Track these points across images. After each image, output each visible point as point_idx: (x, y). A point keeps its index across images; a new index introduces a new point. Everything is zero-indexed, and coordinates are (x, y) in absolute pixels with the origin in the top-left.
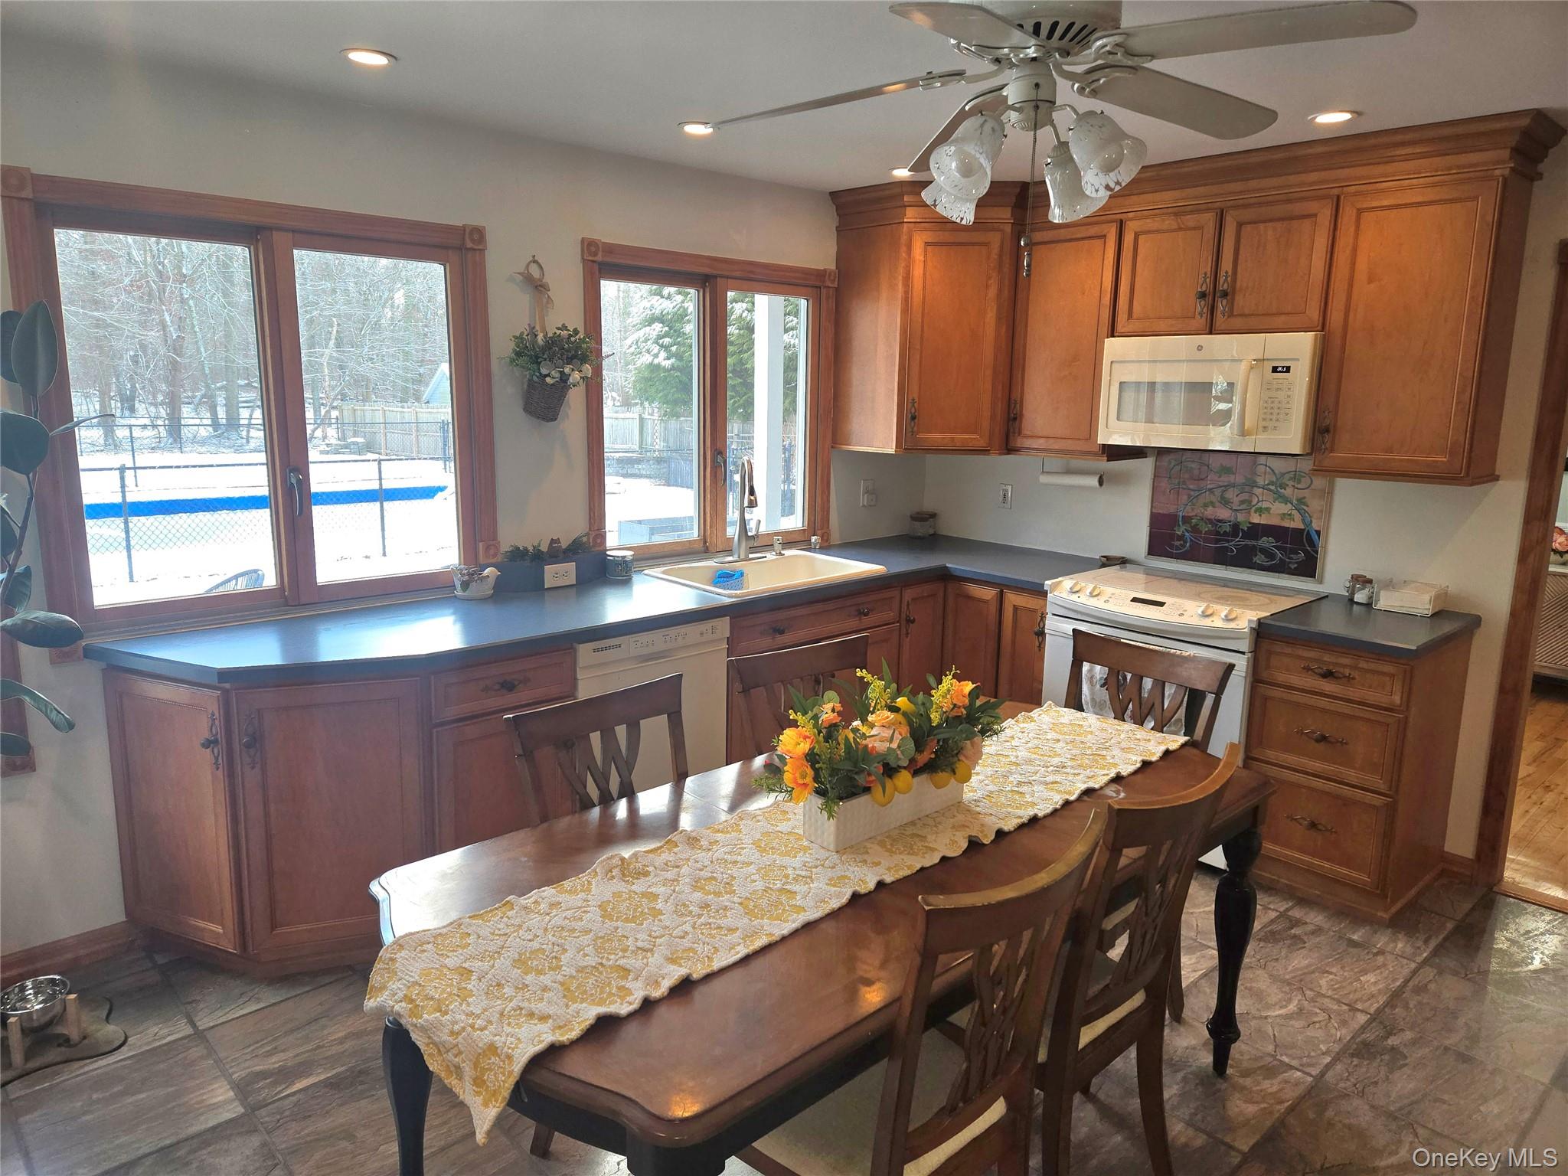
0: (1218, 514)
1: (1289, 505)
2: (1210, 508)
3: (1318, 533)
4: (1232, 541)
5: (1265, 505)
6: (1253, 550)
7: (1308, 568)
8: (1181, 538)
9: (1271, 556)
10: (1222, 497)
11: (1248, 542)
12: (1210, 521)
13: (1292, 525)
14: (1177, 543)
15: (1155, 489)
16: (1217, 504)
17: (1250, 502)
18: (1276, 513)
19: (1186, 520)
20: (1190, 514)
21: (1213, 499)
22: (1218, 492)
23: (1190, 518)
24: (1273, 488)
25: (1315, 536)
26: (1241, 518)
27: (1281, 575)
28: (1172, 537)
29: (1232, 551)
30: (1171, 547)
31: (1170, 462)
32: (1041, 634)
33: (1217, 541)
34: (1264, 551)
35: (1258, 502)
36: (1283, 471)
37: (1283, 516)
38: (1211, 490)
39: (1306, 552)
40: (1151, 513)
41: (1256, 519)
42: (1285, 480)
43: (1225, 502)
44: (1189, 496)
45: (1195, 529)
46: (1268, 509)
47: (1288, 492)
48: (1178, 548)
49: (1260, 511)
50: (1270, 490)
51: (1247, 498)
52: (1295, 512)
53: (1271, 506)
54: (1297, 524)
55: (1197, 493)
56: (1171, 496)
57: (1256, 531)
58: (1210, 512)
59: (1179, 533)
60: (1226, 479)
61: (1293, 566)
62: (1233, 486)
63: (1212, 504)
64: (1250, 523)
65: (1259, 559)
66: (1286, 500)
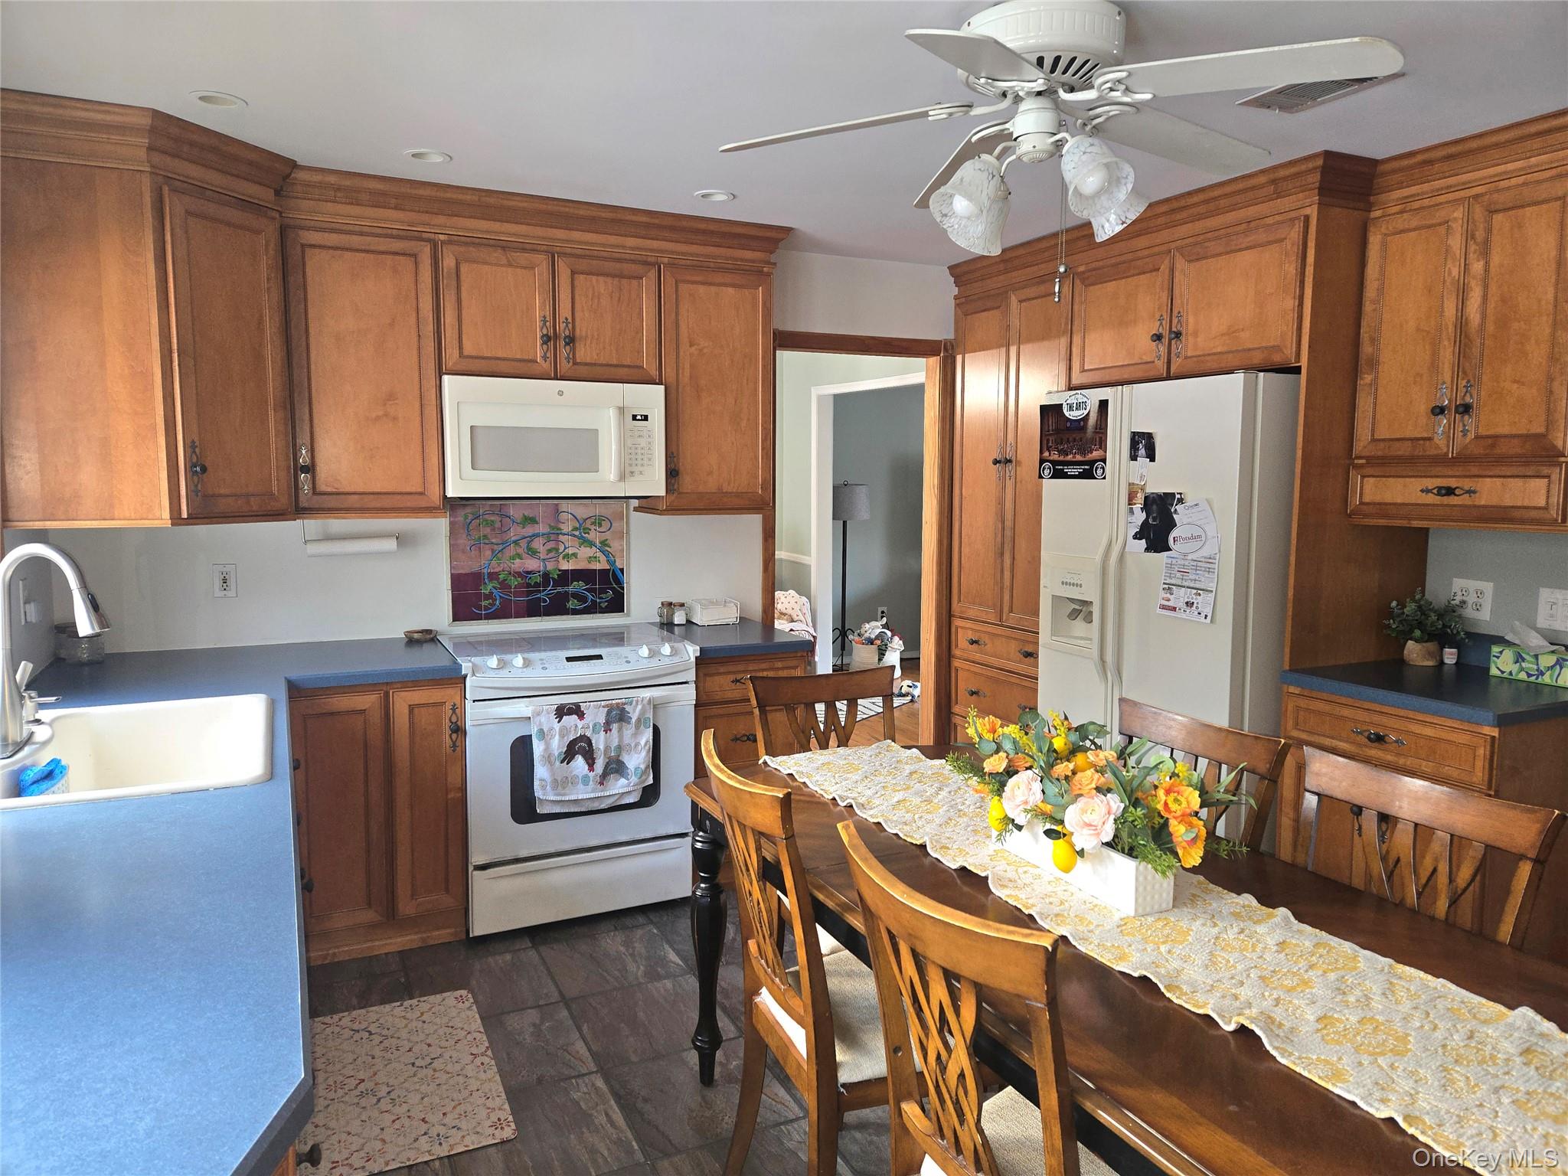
0: (526, 566)
1: (594, 547)
2: (518, 560)
3: (622, 570)
4: (544, 591)
5: (570, 551)
6: (565, 597)
7: (617, 605)
8: (489, 596)
9: (582, 599)
10: (529, 549)
11: (560, 589)
12: (519, 574)
13: (598, 566)
14: (484, 603)
15: (453, 547)
16: (524, 555)
17: (557, 550)
18: (582, 557)
19: (493, 576)
20: (496, 570)
21: (520, 551)
22: (523, 544)
23: (497, 574)
24: (577, 533)
25: (619, 573)
26: (550, 566)
27: (594, 615)
28: (479, 596)
29: (545, 601)
30: (479, 608)
31: (466, 518)
32: (459, 730)
33: (529, 593)
34: (575, 595)
35: (565, 548)
36: (585, 517)
37: (590, 559)
38: (516, 542)
39: (613, 589)
40: (452, 575)
41: (566, 566)
42: (588, 524)
43: (533, 553)
44: (493, 551)
45: (504, 585)
46: (575, 555)
47: (591, 536)
48: (486, 608)
49: (567, 557)
50: (575, 536)
51: (553, 546)
52: (599, 554)
53: (577, 551)
54: (601, 565)
55: (501, 547)
56: (473, 552)
57: (566, 577)
58: (517, 565)
59: (487, 592)
60: (529, 530)
61: (604, 605)
62: (537, 535)
63: (519, 556)
64: (560, 570)
65: (572, 604)
66: (591, 544)
